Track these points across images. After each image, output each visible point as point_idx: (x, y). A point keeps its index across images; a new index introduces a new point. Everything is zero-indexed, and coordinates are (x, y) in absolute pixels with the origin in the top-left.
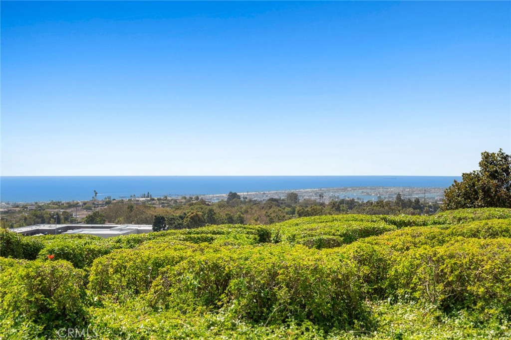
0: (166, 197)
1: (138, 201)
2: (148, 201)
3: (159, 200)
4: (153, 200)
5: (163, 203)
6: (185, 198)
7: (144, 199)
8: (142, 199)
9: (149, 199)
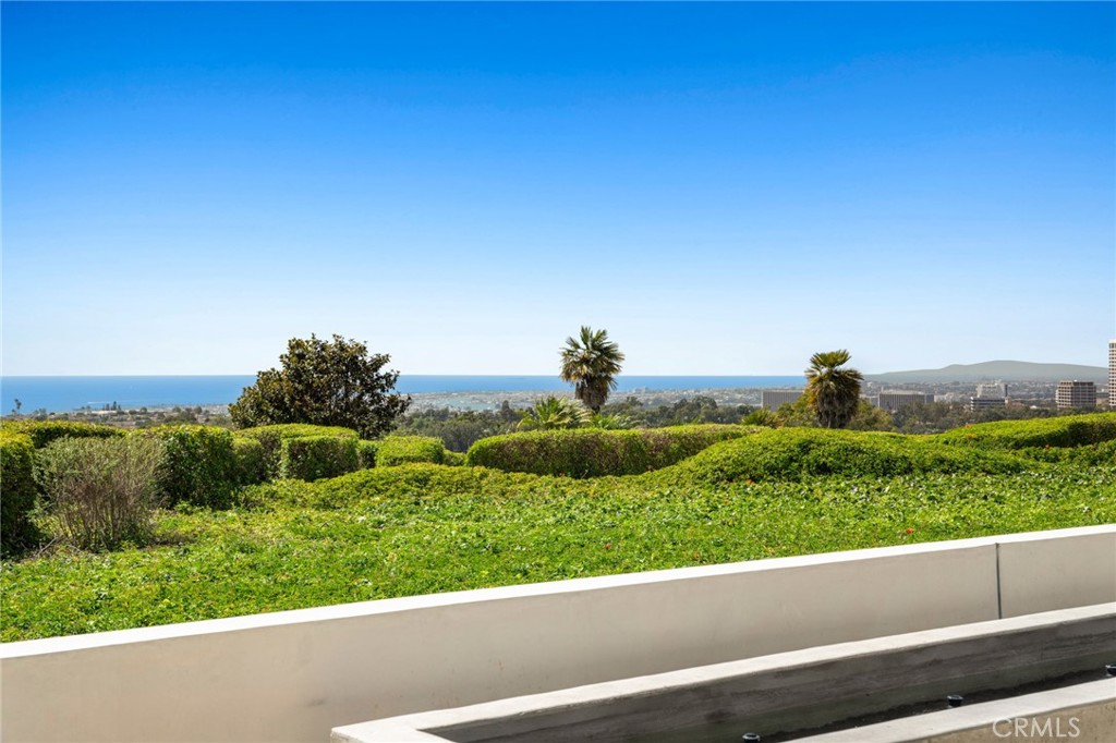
0: (145, 409)
1: (95, 415)
2: (113, 415)
3: (132, 413)
4: (124, 413)
5: (138, 418)
6: (178, 410)
7: (106, 412)
8: (102, 412)
9: (114, 412)
